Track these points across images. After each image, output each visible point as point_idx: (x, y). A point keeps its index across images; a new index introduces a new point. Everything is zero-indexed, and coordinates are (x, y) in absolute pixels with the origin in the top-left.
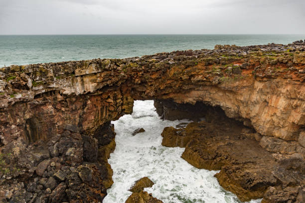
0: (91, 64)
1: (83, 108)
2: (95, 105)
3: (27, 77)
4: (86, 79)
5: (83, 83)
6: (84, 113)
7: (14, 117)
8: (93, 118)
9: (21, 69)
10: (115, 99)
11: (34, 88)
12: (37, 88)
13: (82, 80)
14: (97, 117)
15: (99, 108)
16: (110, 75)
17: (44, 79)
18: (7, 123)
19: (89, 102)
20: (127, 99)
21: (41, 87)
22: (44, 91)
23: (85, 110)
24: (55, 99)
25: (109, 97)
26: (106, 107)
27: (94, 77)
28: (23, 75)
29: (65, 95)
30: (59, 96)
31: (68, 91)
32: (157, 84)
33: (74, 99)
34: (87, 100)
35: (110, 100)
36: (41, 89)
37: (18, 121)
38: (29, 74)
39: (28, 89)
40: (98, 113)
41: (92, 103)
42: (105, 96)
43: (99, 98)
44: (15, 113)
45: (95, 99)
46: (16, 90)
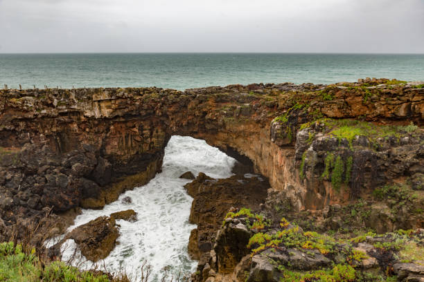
0: (104, 91)
1: (107, 133)
2: (119, 132)
3: (53, 97)
4: (103, 105)
5: (100, 108)
6: (106, 137)
7: (44, 128)
8: (116, 144)
9: (49, 91)
10: (141, 129)
11: (59, 107)
12: (60, 107)
13: (99, 105)
14: (121, 144)
15: (124, 136)
16: (127, 104)
17: (67, 101)
18: (37, 132)
19: (112, 127)
20: (157, 132)
21: (64, 107)
22: (66, 110)
23: (108, 135)
24: (79, 119)
25: (134, 127)
26: (131, 136)
27: (109, 104)
28: (50, 95)
29: (87, 117)
30: (83, 117)
31: (88, 114)
32: (178, 119)
33: (96, 122)
34: (110, 125)
35: (136, 130)
36: (64, 109)
37: (46, 131)
38: (56, 95)
39: (54, 107)
40: (122, 141)
41: (115, 129)
42: (129, 124)
43: (124, 126)
44: (44, 125)
45: (119, 125)
46: (45, 107)
